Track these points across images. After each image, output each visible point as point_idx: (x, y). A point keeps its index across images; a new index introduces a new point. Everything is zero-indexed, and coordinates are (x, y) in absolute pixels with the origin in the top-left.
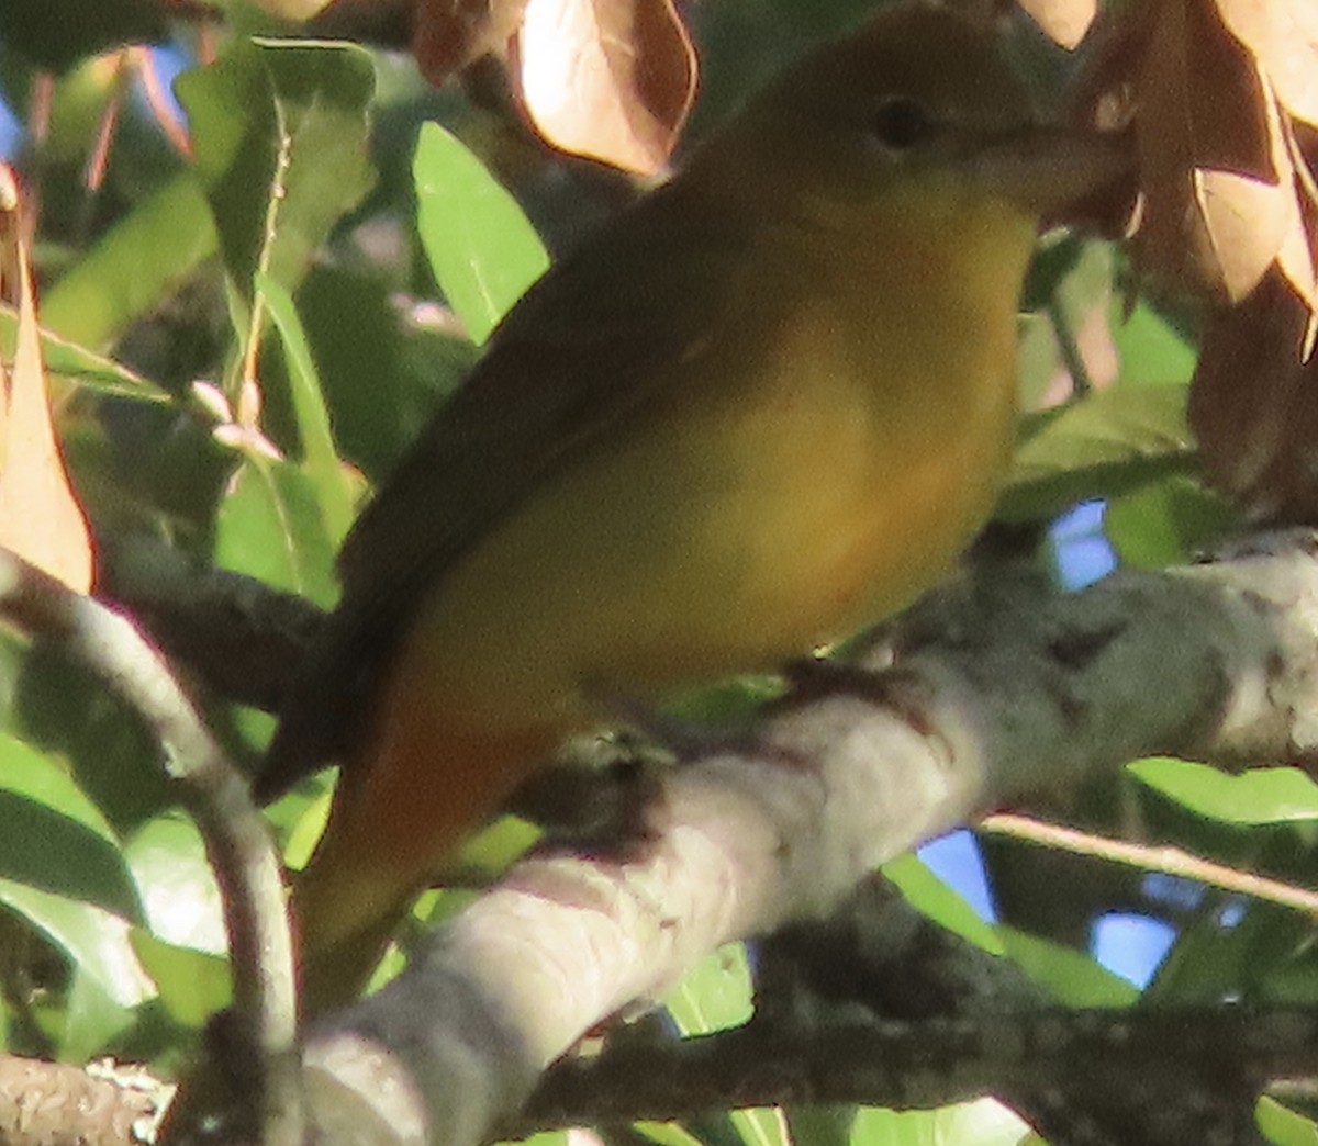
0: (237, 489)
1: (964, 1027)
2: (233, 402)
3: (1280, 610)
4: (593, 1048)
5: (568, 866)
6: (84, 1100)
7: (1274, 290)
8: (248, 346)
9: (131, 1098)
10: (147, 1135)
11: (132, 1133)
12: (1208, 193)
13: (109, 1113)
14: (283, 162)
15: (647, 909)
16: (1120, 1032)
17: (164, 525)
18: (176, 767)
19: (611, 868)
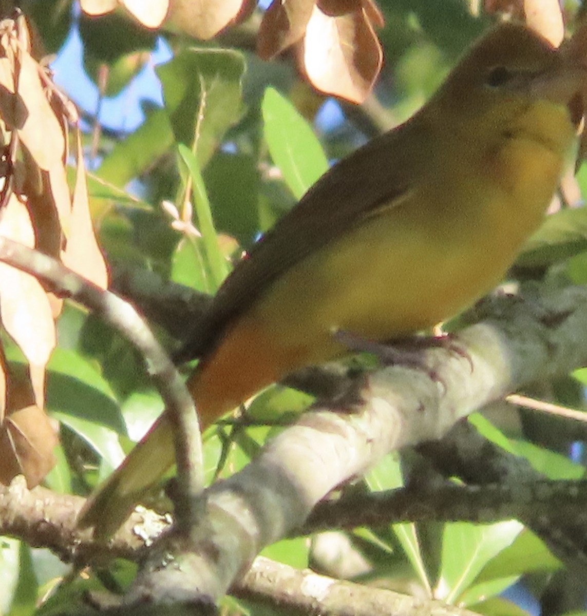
0: (181, 249)
1: (505, 488)
2: (180, 210)
4: (337, 496)
5: (326, 416)
10: (140, 533)
14: (203, 103)
15: (361, 434)
17: (149, 263)
18: (152, 370)
19: (345, 416)
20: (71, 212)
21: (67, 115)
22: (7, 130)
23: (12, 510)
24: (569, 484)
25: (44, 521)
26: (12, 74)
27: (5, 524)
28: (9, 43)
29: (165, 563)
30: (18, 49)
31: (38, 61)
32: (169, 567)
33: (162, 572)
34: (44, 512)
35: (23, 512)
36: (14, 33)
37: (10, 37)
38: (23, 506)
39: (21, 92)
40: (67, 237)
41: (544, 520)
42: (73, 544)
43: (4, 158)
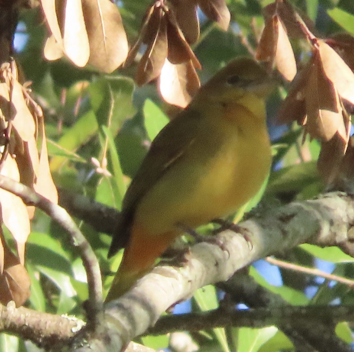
0: (101, 183)
1: (268, 310)
2: (101, 162)
3: (333, 210)
5: (167, 268)
6: (61, 323)
7: (337, 138)
8: (104, 149)
9: (71, 322)
11: (71, 331)
12: (322, 115)
13: (66, 326)
14: (113, 106)
15: (185, 278)
16: (304, 311)
17: (84, 190)
18: (76, 244)
19: (177, 268)
20: (39, 163)
21: (37, 113)
22: (6, 120)
23: (8, 320)
24: (301, 308)
25: (25, 325)
26: (9, 91)
27: (5, 327)
28: (7, 75)
29: (82, 345)
30: (12, 78)
31: (22, 85)
32: (85, 347)
33: (81, 349)
34: (25, 320)
35: (14, 320)
36: (10, 70)
37: (7, 71)
38: (14, 317)
39: (13, 101)
40: (37, 177)
41: (289, 326)
42: (40, 337)
43: (4, 135)
